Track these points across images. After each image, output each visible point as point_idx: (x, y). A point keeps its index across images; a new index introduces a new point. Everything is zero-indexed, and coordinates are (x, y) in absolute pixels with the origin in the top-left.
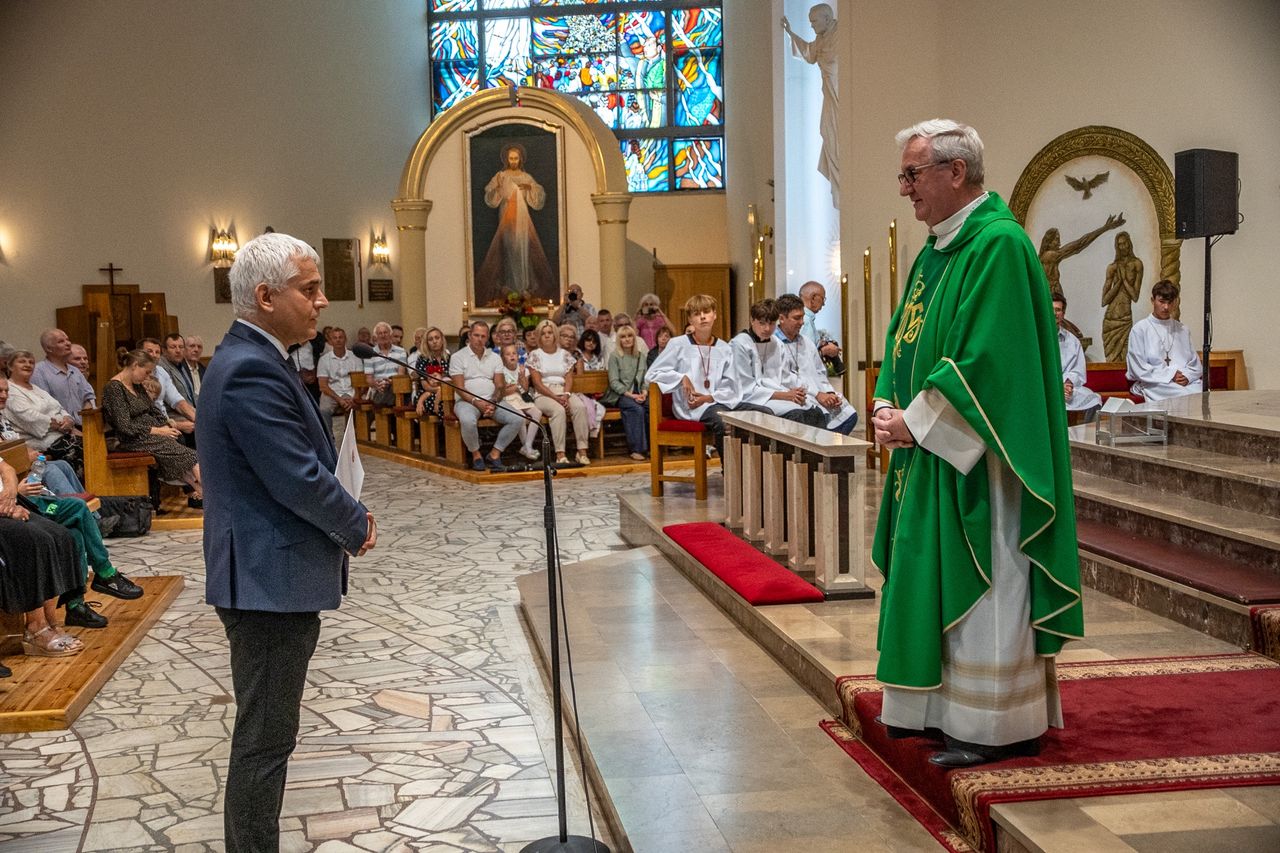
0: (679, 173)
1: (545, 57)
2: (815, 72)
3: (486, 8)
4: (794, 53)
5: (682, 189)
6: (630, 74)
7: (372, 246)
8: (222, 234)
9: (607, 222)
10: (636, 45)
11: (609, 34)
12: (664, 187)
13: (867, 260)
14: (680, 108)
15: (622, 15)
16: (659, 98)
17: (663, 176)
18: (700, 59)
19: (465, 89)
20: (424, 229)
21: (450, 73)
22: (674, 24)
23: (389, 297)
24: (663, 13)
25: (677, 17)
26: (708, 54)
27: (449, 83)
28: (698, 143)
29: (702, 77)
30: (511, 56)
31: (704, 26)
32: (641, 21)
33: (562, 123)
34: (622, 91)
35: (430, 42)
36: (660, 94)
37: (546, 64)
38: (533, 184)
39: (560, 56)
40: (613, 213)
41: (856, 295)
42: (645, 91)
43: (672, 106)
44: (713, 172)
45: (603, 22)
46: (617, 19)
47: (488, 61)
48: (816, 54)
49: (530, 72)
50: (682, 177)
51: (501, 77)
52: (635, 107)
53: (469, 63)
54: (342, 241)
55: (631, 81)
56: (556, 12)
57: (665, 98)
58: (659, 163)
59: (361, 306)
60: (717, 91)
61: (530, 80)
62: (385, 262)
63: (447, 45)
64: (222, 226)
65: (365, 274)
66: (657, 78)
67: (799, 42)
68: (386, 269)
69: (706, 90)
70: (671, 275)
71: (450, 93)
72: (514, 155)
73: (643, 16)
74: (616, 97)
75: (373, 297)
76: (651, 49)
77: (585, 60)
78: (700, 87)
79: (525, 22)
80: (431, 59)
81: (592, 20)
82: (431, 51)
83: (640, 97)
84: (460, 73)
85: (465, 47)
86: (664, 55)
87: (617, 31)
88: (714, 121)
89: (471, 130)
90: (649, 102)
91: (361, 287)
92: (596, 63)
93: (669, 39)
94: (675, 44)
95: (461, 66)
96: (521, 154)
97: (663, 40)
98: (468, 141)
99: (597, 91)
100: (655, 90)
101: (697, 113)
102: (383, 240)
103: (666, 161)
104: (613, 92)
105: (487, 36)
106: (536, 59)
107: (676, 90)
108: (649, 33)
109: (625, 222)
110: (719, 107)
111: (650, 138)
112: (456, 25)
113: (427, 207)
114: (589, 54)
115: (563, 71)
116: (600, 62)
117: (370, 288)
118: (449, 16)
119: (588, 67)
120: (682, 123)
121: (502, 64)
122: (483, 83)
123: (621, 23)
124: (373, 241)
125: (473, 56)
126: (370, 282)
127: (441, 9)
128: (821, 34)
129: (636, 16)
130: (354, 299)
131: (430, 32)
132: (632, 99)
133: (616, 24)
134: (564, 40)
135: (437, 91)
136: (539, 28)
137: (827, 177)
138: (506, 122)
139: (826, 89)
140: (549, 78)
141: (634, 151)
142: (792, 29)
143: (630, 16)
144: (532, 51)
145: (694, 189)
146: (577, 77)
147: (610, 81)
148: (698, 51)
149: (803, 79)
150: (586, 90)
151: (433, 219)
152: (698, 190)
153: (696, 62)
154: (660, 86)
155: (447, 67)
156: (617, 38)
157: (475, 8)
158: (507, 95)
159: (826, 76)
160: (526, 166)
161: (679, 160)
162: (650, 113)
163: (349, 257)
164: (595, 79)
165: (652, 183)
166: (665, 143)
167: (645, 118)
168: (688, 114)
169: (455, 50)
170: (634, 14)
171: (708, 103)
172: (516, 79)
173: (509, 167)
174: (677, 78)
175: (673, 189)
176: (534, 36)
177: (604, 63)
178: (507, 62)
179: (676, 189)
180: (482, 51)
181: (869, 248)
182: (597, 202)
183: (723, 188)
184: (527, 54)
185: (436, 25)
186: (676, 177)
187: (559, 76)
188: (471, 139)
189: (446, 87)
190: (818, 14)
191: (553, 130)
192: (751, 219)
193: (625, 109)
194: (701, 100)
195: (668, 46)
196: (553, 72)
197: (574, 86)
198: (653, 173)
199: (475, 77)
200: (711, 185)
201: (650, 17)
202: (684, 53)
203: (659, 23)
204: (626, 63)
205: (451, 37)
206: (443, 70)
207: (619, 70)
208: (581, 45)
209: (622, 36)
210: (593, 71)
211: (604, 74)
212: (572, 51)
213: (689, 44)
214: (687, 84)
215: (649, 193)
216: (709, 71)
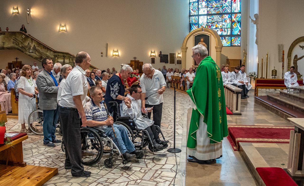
0: (232, 43)
1: (209, 22)
2: (255, 25)
3: (199, 14)
4: (252, 22)
5: (233, 46)
6: (224, 25)
7: (178, 55)
8: (153, 52)
9: (218, 51)
10: (225, 20)
11: (221, 18)
12: (230, 45)
13: (262, 59)
14: (233, 31)
15: (223, 15)
16: (229, 29)
17: (230, 43)
18: (237, 23)
19: (195, 28)
20: (186, 52)
21: (193, 25)
22: (232, 17)
23: (181, 63)
24: (230, 15)
25: (233, 15)
26: (238, 22)
27: (193, 27)
28: (236, 37)
29: (237, 26)
30: (203, 22)
31: (238, 17)
32: (226, 16)
34: (223, 28)
35: (190, 20)
36: (230, 29)
37: (209, 24)
38: (205, 44)
39: (212, 22)
41: (260, 66)
42: (227, 28)
43: (232, 31)
44: (239, 43)
45: (220, 16)
46: (222, 16)
47: (199, 23)
48: (255, 22)
49: (206, 25)
50: (233, 44)
51: (201, 26)
52: (225, 31)
53: (196, 24)
54: (173, 54)
55: (224, 26)
56: (212, 15)
57: (230, 30)
58: (229, 41)
59: (176, 65)
60: (240, 28)
61: (207, 26)
62: (180, 57)
63: (192, 20)
64: (153, 51)
65: (176, 59)
66: (229, 26)
67: (252, 20)
68: (180, 59)
69: (238, 28)
70: (230, 61)
71: (193, 29)
72: (202, 39)
73: (227, 15)
74: (222, 30)
75: (178, 63)
76: (228, 21)
77: (216, 23)
78: (237, 28)
79: (206, 16)
80: (190, 23)
81: (218, 16)
82: (190, 22)
83: (226, 29)
84: (194, 25)
85: (196, 21)
86: (230, 22)
87: (222, 18)
88: (239, 34)
89: (195, 35)
90: (228, 30)
91: (176, 61)
92: (218, 24)
93: (231, 19)
94: (232, 20)
95: (195, 24)
96: (203, 39)
97: (230, 19)
98: (194, 37)
99: (218, 28)
100: (228, 28)
101: (236, 32)
102: (180, 54)
103: (230, 41)
104: (222, 28)
105: (199, 19)
106: (208, 23)
107: (232, 28)
108: (228, 18)
109: (221, 51)
110: (240, 31)
111: (227, 37)
112: (194, 17)
113: (187, 48)
114: (217, 22)
115: (212, 25)
116: (219, 23)
117: (177, 62)
118: (193, 16)
119: (217, 24)
120: (233, 34)
121: (202, 24)
122: (198, 27)
123: (223, 17)
124: (178, 54)
125: (197, 22)
126: (177, 61)
127: (192, 15)
128: (256, 19)
129: (226, 15)
130: (174, 63)
131: (190, 18)
132: (224, 30)
133: (222, 17)
134: (213, 19)
135: (190, 28)
136: (208, 17)
137: (257, 44)
138: (201, 34)
139: (257, 29)
140: (210, 26)
141: (224, 39)
142: (251, 18)
143: (224, 15)
144: (207, 21)
145: (235, 46)
146: (215, 26)
147: (221, 27)
148: (237, 21)
149: (253, 27)
150: (216, 28)
151: (188, 50)
152: (236, 46)
153: (236, 23)
154: (230, 27)
155: (192, 24)
156: (222, 19)
157: (197, 14)
158: (201, 29)
159: (257, 26)
160: (204, 41)
161: (232, 41)
162: (228, 32)
163: (174, 56)
164: (218, 26)
165: (228, 45)
166: (230, 37)
167: (227, 33)
168: (235, 33)
169: (194, 21)
170: (225, 15)
171: (238, 31)
172: (204, 26)
173: (201, 41)
174: (233, 26)
175: (231, 46)
176: (207, 19)
177: (220, 23)
178: (203, 23)
179: (232, 46)
180: (198, 21)
181: (263, 57)
182: (216, 48)
183: (240, 46)
184: (206, 22)
185: (191, 17)
186: (232, 44)
187: (212, 26)
188: (195, 37)
189: (192, 28)
190: (256, 16)
191: (209, 35)
192: (244, 51)
193: (223, 31)
194: (237, 30)
195: (231, 21)
196: (211, 25)
197: (214, 27)
198: (228, 43)
199: (197, 26)
200: (238, 45)
201: (228, 15)
202: (234, 22)
203: (230, 16)
204: (223, 23)
205: (193, 19)
206: (192, 25)
207: (222, 25)
208: (216, 20)
209: (223, 19)
210: (218, 25)
211: (220, 26)
212: (214, 21)
213: (235, 20)
214: (234, 27)
215: (227, 46)
216: (238, 25)
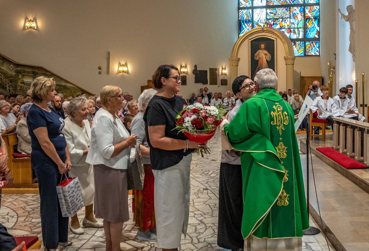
0: (307, 51)
1: (270, 19)
2: (348, 24)
3: (254, 6)
5: (307, 55)
6: (293, 24)
7: (222, 70)
8: (183, 67)
9: (288, 64)
10: (295, 16)
11: (288, 13)
12: (303, 55)
13: (363, 76)
14: (307, 33)
15: (291, 8)
16: (301, 30)
17: (302, 52)
18: (313, 20)
19: (248, 28)
20: (237, 66)
21: (244, 23)
22: (306, 10)
23: (226, 84)
24: (303, 7)
25: (307, 8)
26: (315, 18)
27: (244, 26)
28: (312, 43)
29: (314, 24)
30: (260, 19)
31: (314, 11)
32: (297, 9)
33: (276, 37)
34: (291, 28)
35: (239, 15)
36: (302, 29)
37: (270, 21)
38: (268, 54)
39: (274, 19)
40: (290, 62)
41: (360, 86)
42: (298, 28)
43: (305, 33)
44: (317, 51)
45: (286, 10)
46: (290, 9)
47: (254, 20)
48: (348, 19)
49: (266, 23)
50: (308, 52)
51: (258, 24)
52: (295, 33)
53: (249, 21)
54: (214, 69)
55: (294, 25)
56: (274, 7)
57: (303, 30)
58: (301, 48)
59: (219, 87)
60: (318, 28)
61: (266, 25)
62: (225, 74)
63: (243, 16)
64: (183, 65)
65: (220, 78)
66: (301, 25)
68: (225, 77)
69: (315, 28)
70: (305, 79)
71: (244, 29)
72: (263, 46)
73: (297, 8)
74: (290, 30)
75: (222, 84)
76: (300, 17)
77: (281, 20)
78: (313, 27)
79: (264, 10)
80: (239, 20)
81: (283, 9)
82: (239, 17)
83: (296, 30)
84: (246, 23)
85: (248, 16)
86: (303, 18)
87: (290, 12)
88: (317, 37)
89: (251, 39)
90: (299, 31)
91: (219, 82)
92: (284, 21)
93: (305, 14)
94: (306, 15)
96: (265, 46)
97: (303, 14)
98: (250, 42)
99: (284, 28)
100: (300, 28)
101: (312, 34)
102: (225, 69)
103: (303, 48)
104: (289, 28)
105: (254, 13)
106: (267, 19)
107: (306, 28)
108: (299, 13)
109: (293, 64)
110: (318, 33)
111: (299, 41)
112: (246, 11)
113: (239, 60)
114: (282, 18)
115: (275, 23)
116: (285, 20)
117: (221, 82)
118: (244, 8)
119: (282, 22)
120: (308, 37)
121: (258, 21)
122: (253, 26)
123: (291, 10)
124: (222, 69)
125: (250, 19)
126: (221, 80)
127: (242, 6)
128: (350, 13)
129: (295, 8)
130: (217, 85)
131: (239, 12)
132: (294, 30)
133: (290, 10)
134: (275, 14)
135: (240, 28)
136: (269, 11)
137: (351, 52)
138: (261, 37)
139: (351, 28)
140: (271, 25)
142: (341, 12)
143: (293, 8)
144: (266, 17)
145: (311, 55)
146: (279, 25)
147: (288, 25)
148: (312, 17)
149: (344, 26)
150: (281, 28)
151: (240, 63)
152: (312, 56)
153: (312, 20)
154: (302, 27)
155: (243, 22)
156: (290, 14)
157: (251, 6)
158: (261, 29)
159: (351, 25)
160: (266, 49)
161: (307, 48)
162: (299, 34)
163: (216, 73)
164: (284, 25)
165: (299, 54)
166: (303, 42)
167: (298, 36)
168: (310, 35)
169: (245, 17)
170: (295, 7)
171: (315, 32)
172: (262, 25)
173: (261, 49)
174: (307, 25)
175: (305, 55)
176: (267, 13)
177: (286, 21)
178: (260, 20)
179: (306, 55)
180: (253, 18)
181: (364, 73)
182: (285, 59)
183: (319, 55)
184: (265, 18)
185: (240, 11)
186: (306, 52)
187: (274, 24)
189: (243, 27)
190: (349, 8)
191: (274, 39)
192: (329, 64)
193: (292, 33)
194: (313, 31)
195: (304, 16)
196: (272, 23)
197: (278, 27)
198: (300, 51)
199: (251, 25)
200: (316, 54)
201: (299, 8)
202: (309, 18)
203: (302, 10)
204: (292, 21)
205: (244, 14)
206: (242, 23)
207: (290, 22)
208: (280, 16)
209: (291, 13)
210: (283, 23)
211: (286, 24)
212: (277, 17)
213: (310, 15)
214: (309, 26)
215: (298, 56)
216: (316, 23)
